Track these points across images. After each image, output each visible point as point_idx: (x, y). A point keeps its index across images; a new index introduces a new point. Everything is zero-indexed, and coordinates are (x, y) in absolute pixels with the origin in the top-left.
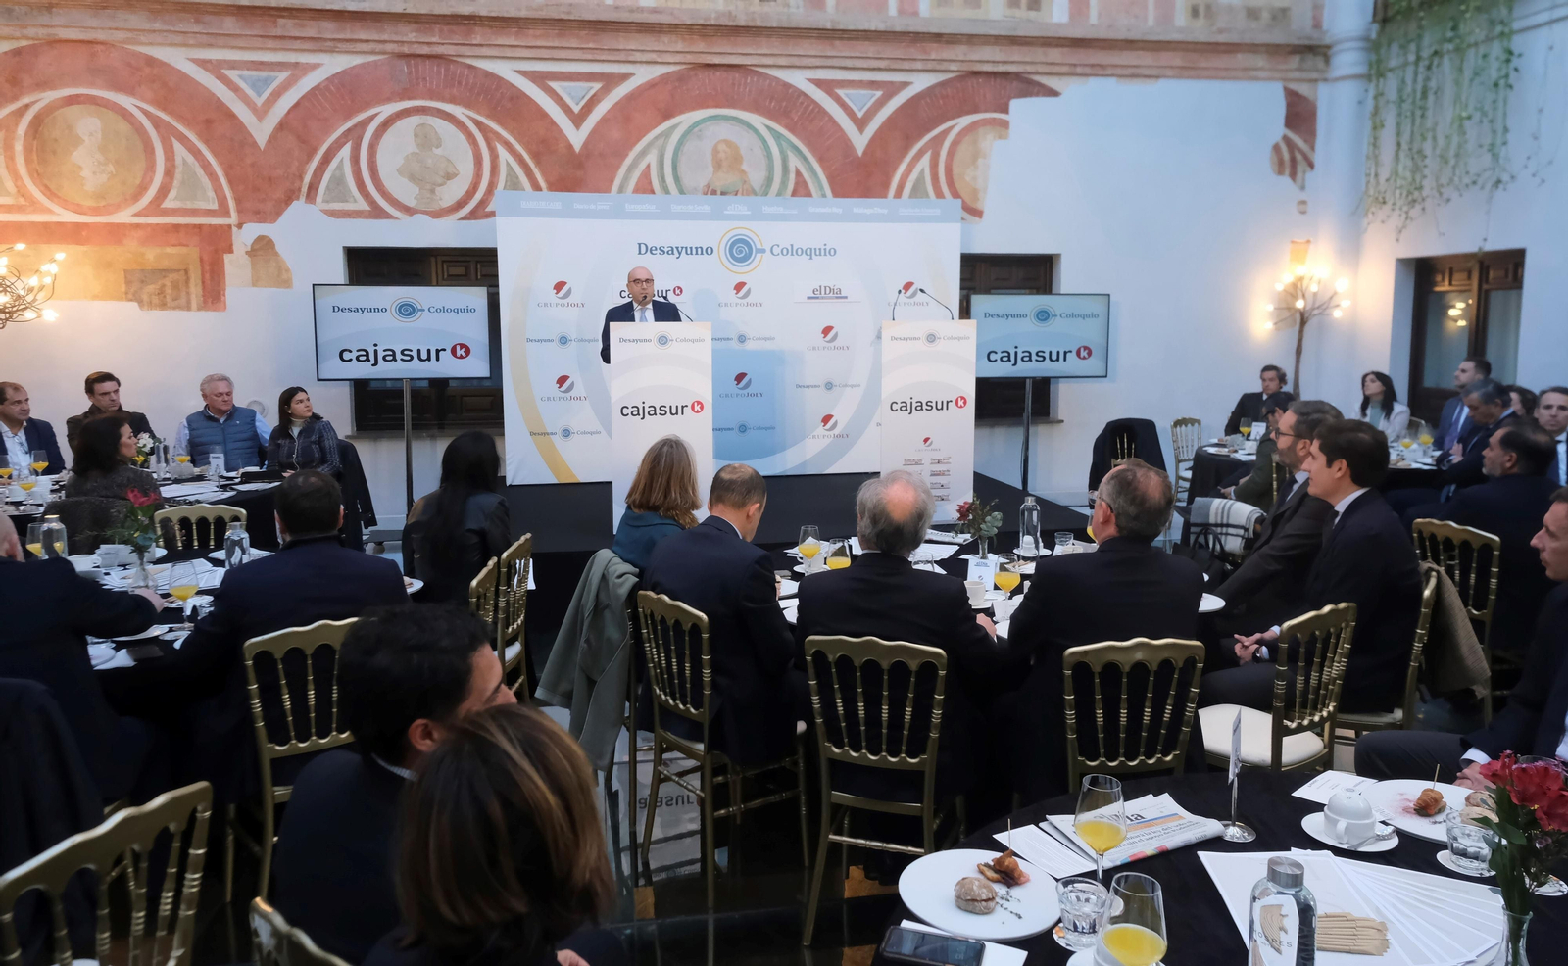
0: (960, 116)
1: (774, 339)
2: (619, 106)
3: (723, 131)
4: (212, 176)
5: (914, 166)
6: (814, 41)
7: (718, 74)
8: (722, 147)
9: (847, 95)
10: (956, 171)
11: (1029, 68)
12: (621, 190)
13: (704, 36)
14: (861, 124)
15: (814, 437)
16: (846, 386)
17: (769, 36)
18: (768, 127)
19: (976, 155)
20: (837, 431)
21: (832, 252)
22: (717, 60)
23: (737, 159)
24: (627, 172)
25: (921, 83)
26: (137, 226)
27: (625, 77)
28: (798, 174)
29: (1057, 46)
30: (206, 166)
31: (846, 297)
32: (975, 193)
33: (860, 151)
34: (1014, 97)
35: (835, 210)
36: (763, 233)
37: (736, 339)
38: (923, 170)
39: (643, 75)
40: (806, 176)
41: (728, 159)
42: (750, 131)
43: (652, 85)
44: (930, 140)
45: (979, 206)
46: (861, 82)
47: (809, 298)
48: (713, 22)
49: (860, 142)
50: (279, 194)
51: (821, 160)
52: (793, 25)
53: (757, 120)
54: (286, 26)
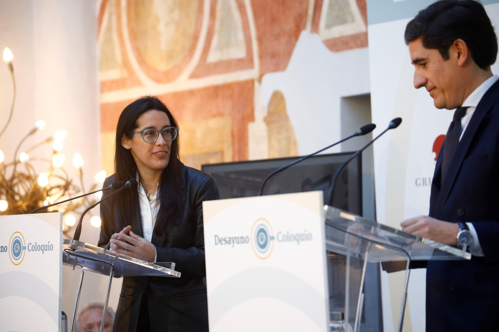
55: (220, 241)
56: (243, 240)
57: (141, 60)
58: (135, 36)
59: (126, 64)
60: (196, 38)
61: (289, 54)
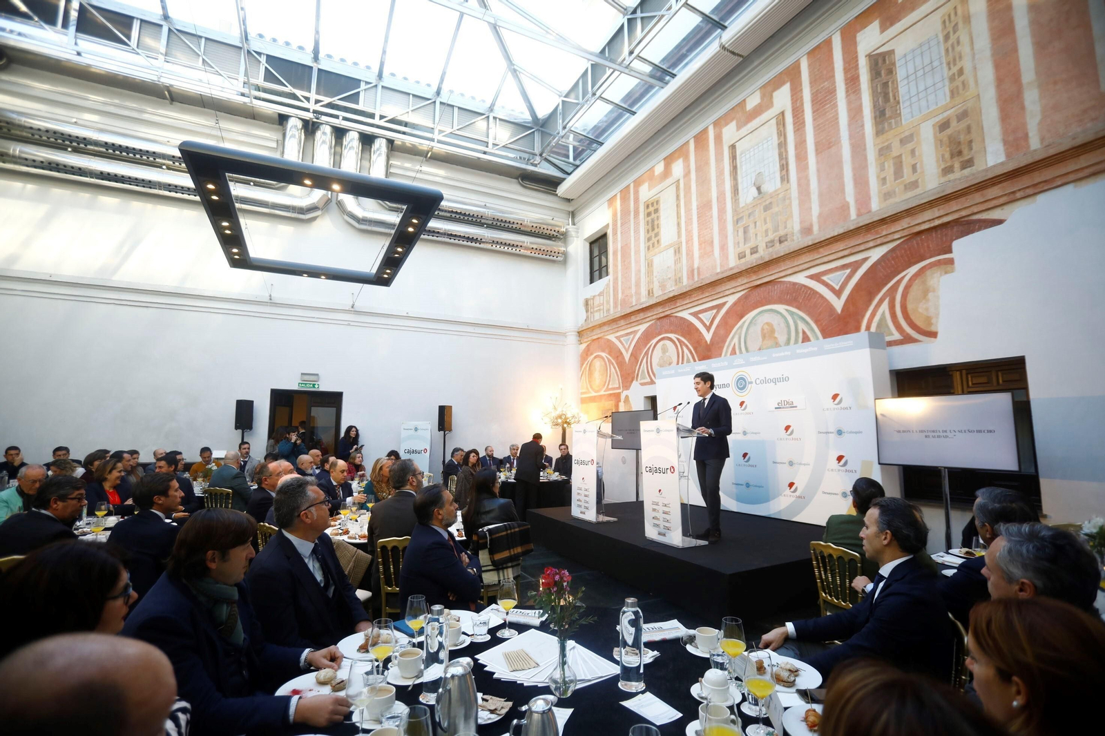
0: (910, 267)
1: (759, 433)
2: (724, 318)
3: (767, 318)
4: (618, 375)
5: (877, 311)
6: (807, 254)
7: (762, 289)
8: (766, 327)
9: (828, 279)
10: (910, 307)
11: (964, 213)
12: (725, 356)
13: (755, 272)
14: (838, 293)
15: (784, 495)
16: (800, 464)
17: (784, 261)
18: (787, 310)
19: (926, 292)
20: (798, 493)
21: (787, 379)
22: (759, 282)
23: (772, 331)
24: (727, 349)
25: (876, 255)
26: (604, 395)
27: (724, 304)
28: (804, 332)
29: (994, 185)
30: (617, 372)
31: (796, 407)
32: (928, 320)
33: (839, 310)
34: (957, 238)
35: (786, 353)
36: (752, 373)
37: (742, 433)
38: (884, 313)
39: (731, 300)
40: (809, 333)
41: (768, 334)
42: (779, 315)
43: (735, 304)
44: (888, 290)
45: (933, 329)
46: (836, 268)
47: (776, 408)
48: (754, 265)
49: (838, 304)
50: (630, 379)
51: (816, 322)
52: (792, 251)
53: (781, 308)
54: (633, 318)
55: (645, 431)
56: (652, 431)
57: (591, 387)
58: (590, 382)
59: (587, 388)
60: (606, 382)
61: (630, 386)
